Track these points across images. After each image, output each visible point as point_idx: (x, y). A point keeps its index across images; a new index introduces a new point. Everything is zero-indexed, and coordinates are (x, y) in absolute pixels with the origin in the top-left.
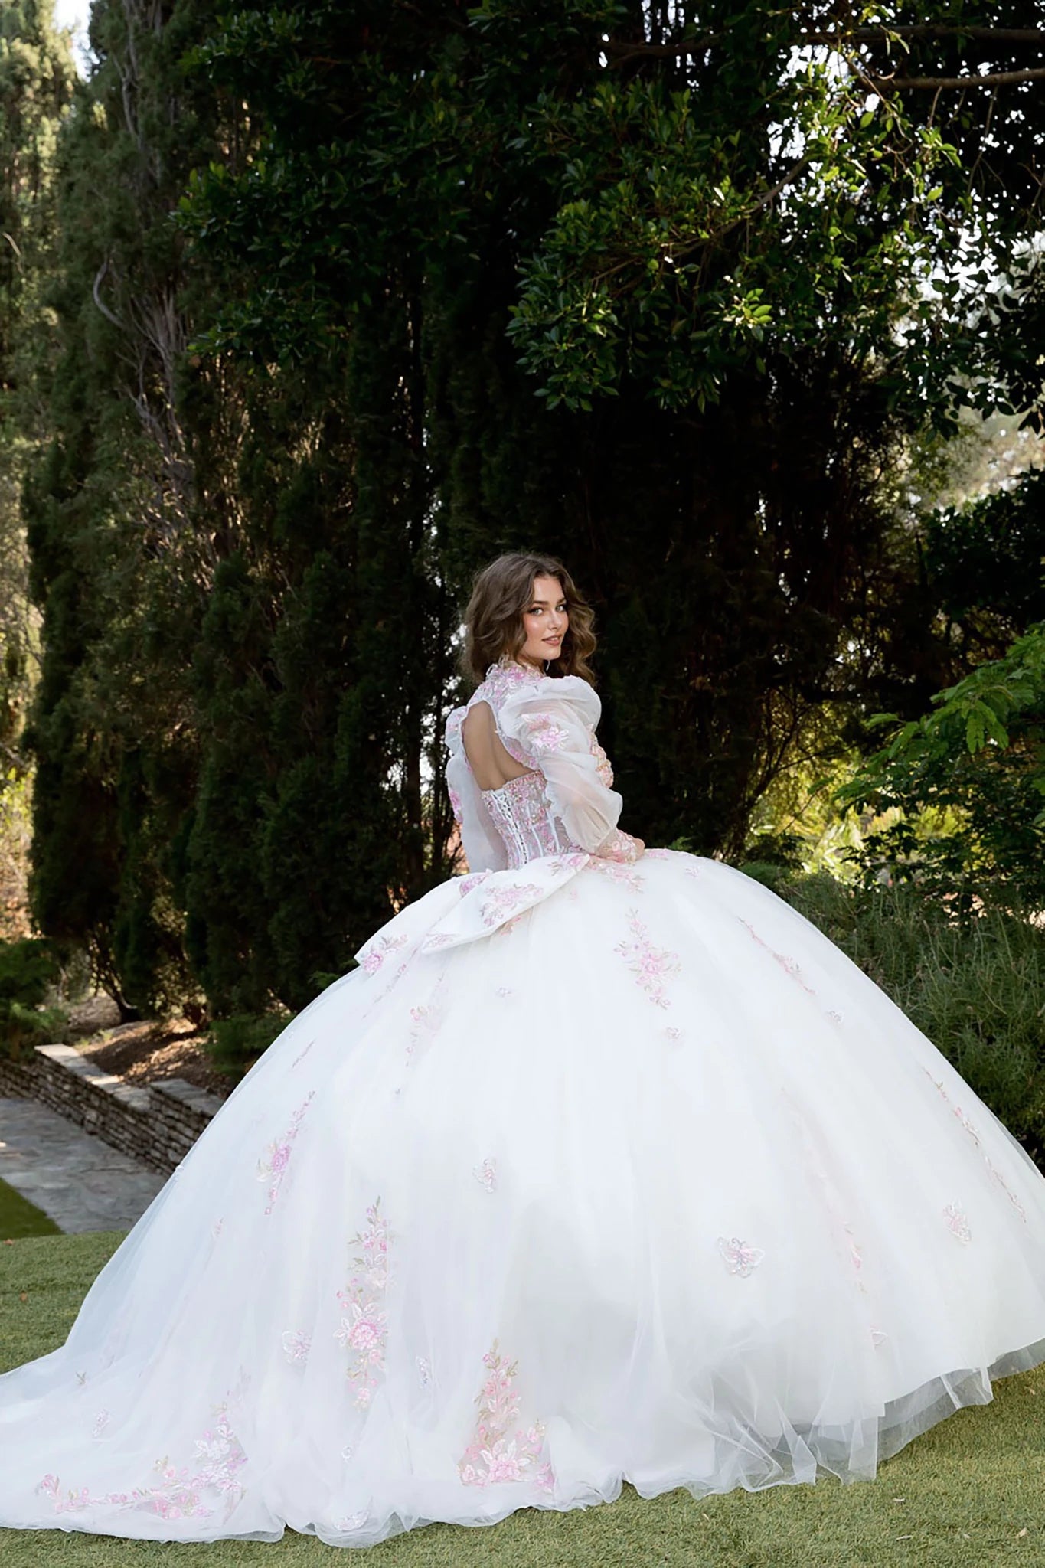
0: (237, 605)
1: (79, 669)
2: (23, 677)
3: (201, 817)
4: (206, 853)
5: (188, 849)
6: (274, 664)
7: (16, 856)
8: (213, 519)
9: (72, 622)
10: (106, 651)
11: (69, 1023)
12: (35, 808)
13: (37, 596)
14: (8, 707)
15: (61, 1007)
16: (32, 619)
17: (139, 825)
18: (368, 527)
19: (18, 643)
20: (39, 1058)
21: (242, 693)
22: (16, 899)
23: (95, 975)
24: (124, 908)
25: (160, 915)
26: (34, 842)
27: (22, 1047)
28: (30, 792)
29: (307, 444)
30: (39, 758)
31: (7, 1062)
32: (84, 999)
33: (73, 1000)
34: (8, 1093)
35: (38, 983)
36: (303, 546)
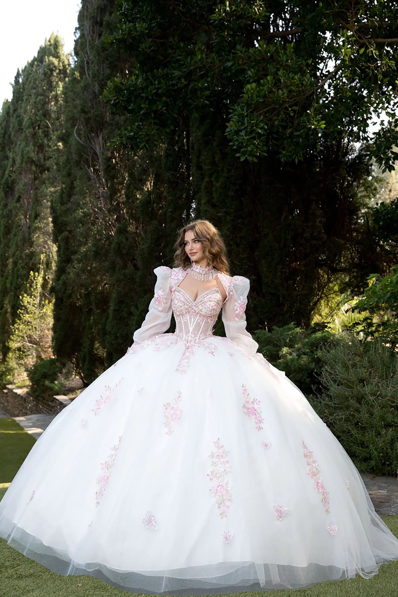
0: (124, 240)
1: (69, 265)
2: (51, 269)
3: (111, 315)
4: (113, 329)
5: (107, 327)
6: (137, 261)
7: (48, 330)
8: (115, 210)
9: (68, 249)
10: (78, 258)
11: (65, 387)
12: (55, 313)
13: (55, 241)
14: (46, 279)
15: (63, 382)
16: (54, 249)
17: (89, 320)
18: (171, 212)
19: (49, 257)
20: (55, 400)
21: (126, 271)
22: (48, 344)
23: (74, 371)
24: (85, 348)
25: (96, 351)
26: (54, 324)
27: (49, 396)
28: (53, 308)
29: (149, 183)
30: (56, 296)
31: (44, 401)
32: (71, 379)
33: (67, 379)
34: (44, 412)
35: (55, 374)
36: (148, 219)
